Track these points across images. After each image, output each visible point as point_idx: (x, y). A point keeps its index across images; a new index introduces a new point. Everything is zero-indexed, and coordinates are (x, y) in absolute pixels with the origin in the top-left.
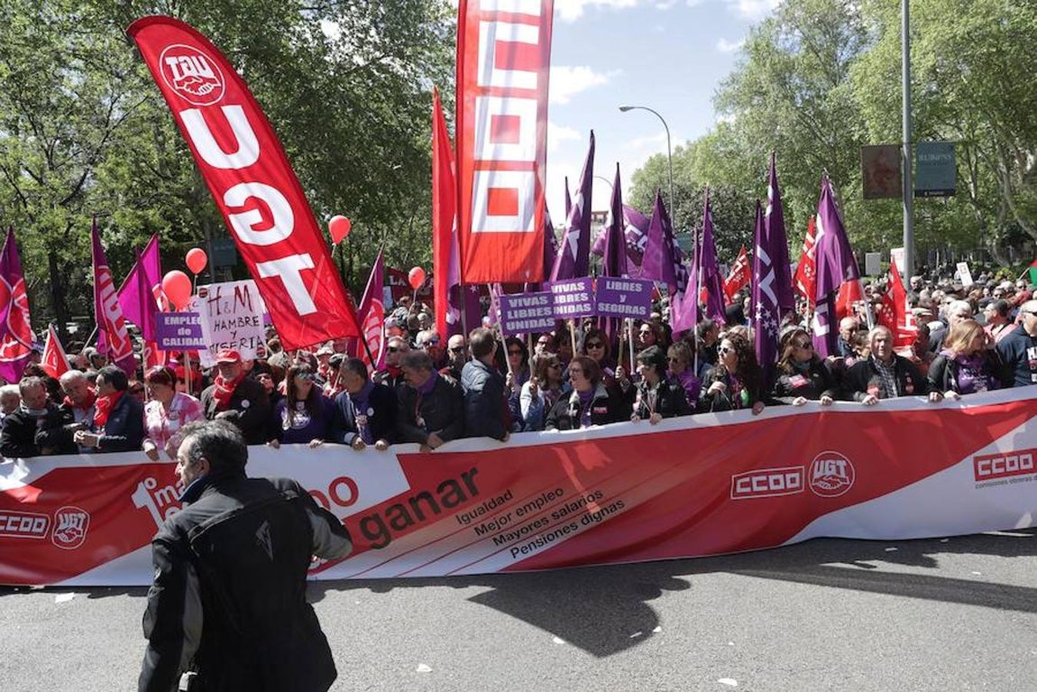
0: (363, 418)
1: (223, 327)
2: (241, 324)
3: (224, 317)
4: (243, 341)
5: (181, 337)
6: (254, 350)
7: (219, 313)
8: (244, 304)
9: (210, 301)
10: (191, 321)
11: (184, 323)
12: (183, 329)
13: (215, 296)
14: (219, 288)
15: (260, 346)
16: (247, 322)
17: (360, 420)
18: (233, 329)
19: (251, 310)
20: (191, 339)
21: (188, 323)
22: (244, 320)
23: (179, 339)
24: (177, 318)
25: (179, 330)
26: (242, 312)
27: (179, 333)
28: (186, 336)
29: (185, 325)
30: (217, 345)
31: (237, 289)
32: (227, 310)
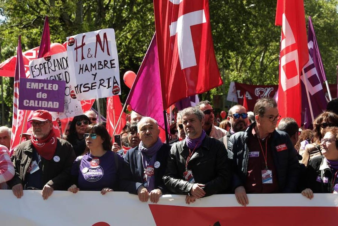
0: (150, 169)
1: (86, 70)
2: (101, 67)
3: (88, 62)
4: (102, 81)
5: (39, 100)
6: (111, 89)
7: (83, 58)
8: (103, 50)
9: (76, 49)
10: (47, 87)
11: (43, 88)
12: (40, 93)
13: (81, 44)
14: (84, 37)
15: (116, 85)
16: (105, 65)
17: (148, 172)
18: (94, 71)
19: (109, 54)
20: (46, 102)
21: (45, 88)
22: (103, 63)
23: (36, 102)
24: (37, 84)
25: (38, 94)
26: (102, 56)
27: (37, 97)
28: (42, 99)
29: (42, 90)
30: (81, 85)
31: (98, 36)
32: (89, 56)
